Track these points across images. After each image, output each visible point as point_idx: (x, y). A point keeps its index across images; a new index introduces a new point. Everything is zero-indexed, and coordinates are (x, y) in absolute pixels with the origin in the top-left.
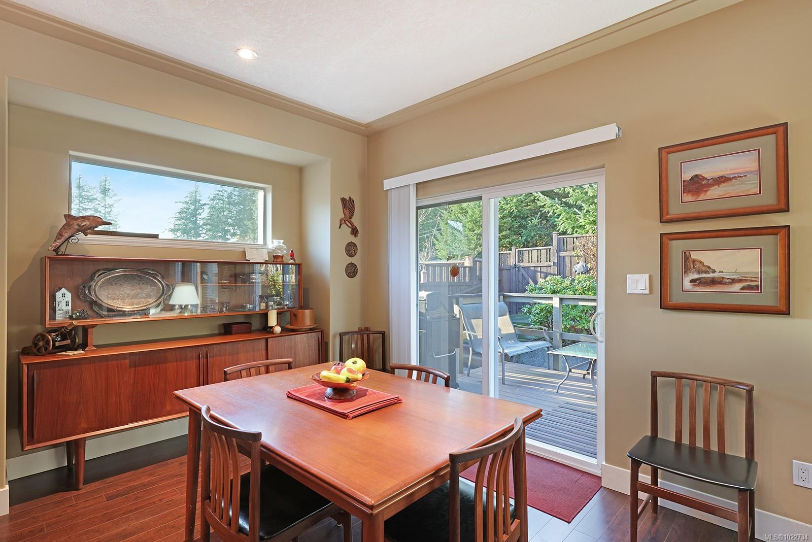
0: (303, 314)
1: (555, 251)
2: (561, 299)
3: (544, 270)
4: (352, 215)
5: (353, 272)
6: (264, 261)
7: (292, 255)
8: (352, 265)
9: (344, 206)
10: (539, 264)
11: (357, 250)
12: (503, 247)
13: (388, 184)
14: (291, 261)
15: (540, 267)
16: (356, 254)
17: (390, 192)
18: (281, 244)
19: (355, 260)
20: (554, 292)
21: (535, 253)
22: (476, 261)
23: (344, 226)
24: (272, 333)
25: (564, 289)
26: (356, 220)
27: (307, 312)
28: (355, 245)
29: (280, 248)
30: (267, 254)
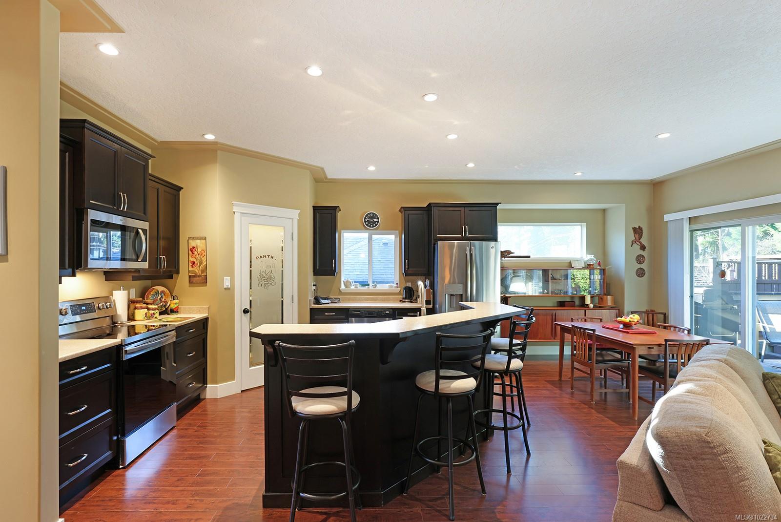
0: (607, 299)
4: (640, 237)
5: (642, 273)
6: (582, 268)
7: (599, 263)
8: (641, 269)
9: (635, 232)
11: (645, 259)
13: (667, 217)
14: (599, 267)
16: (643, 262)
17: (669, 223)
18: (593, 258)
19: (643, 265)
23: (635, 245)
24: (588, 307)
26: (644, 241)
27: (609, 297)
28: (643, 256)
29: (591, 260)
30: (583, 263)
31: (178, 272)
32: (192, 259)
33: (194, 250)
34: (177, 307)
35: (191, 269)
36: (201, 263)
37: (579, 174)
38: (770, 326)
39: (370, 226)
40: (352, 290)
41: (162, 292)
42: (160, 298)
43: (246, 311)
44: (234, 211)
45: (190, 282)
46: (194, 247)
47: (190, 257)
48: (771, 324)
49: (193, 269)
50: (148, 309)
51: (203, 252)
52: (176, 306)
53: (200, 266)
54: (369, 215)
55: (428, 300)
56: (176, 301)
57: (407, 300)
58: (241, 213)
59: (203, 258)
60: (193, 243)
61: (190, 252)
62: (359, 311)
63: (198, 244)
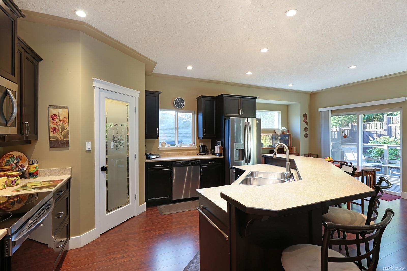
1: (385, 124)
2: (388, 146)
3: (379, 133)
4: (306, 119)
5: (307, 136)
6: (280, 133)
7: (288, 131)
8: (306, 134)
9: (304, 116)
10: (376, 130)
11: (308, 130)
12: (354, 121)
13: (320, 110)
14: (288, 133)
15: (377, 131)
17: (321, 112)
18: (285, 128)
19: (307, 133)
20: (385, 143)
21: (373, 125)
22: (341, 129)
23: (304, 122)
25: (390, 142)
27: (294, 148)
28: (307, 128)
29: (284, 130)
30: (281, 131)
31: (37, 138)
32: (52, 126)
33: (55, 118)
34: (37, 171)
35: (51, 134)
36: (63, 129)
37: (291, 85)
38: (347, 158)
39: (178, 107)
40: (166, 148)
41: (18, 157)
42: (16, 163)
43: (103, 169)
44: (93, 86)
45: (51, 147)
46: (55, 115)
47: (51, 123)
48: (347, 157)
49: (54, 135)
50: (8, 176)
51: (65, 119)
52: (35, 170)
53: (62, 132)
54: (178, 100)
55: (220, 153)
56: (35, 165)
57: (202, 154)
58: (100, 88)
59: (65, 125)
60: (53, 111)
61: (51, 119)
62: (179, 162)
63: (60, 112)
